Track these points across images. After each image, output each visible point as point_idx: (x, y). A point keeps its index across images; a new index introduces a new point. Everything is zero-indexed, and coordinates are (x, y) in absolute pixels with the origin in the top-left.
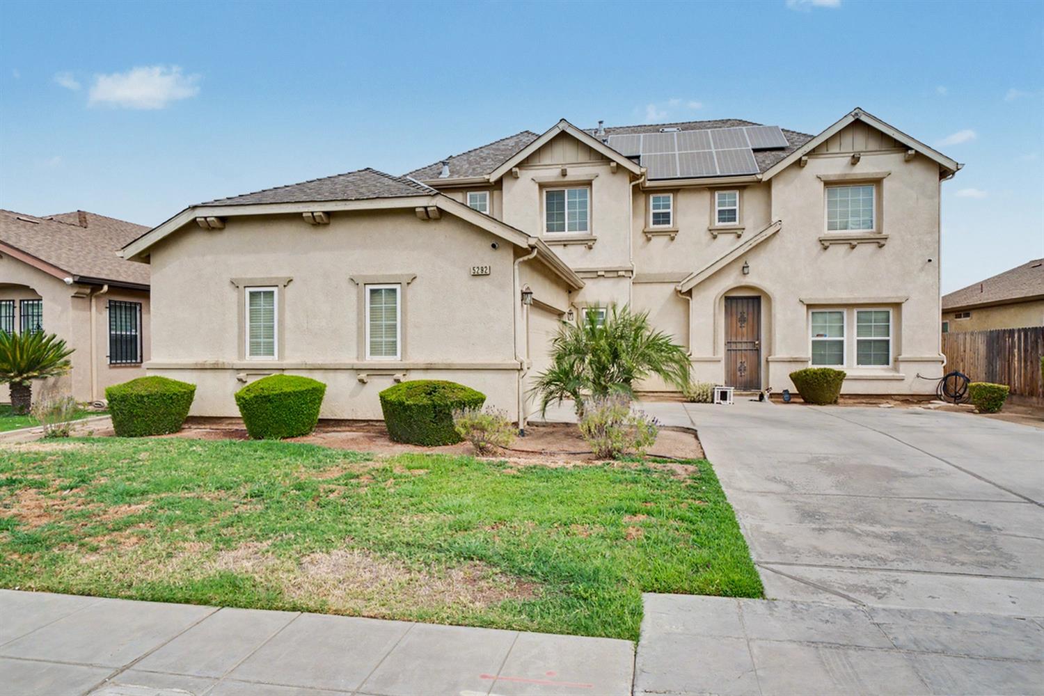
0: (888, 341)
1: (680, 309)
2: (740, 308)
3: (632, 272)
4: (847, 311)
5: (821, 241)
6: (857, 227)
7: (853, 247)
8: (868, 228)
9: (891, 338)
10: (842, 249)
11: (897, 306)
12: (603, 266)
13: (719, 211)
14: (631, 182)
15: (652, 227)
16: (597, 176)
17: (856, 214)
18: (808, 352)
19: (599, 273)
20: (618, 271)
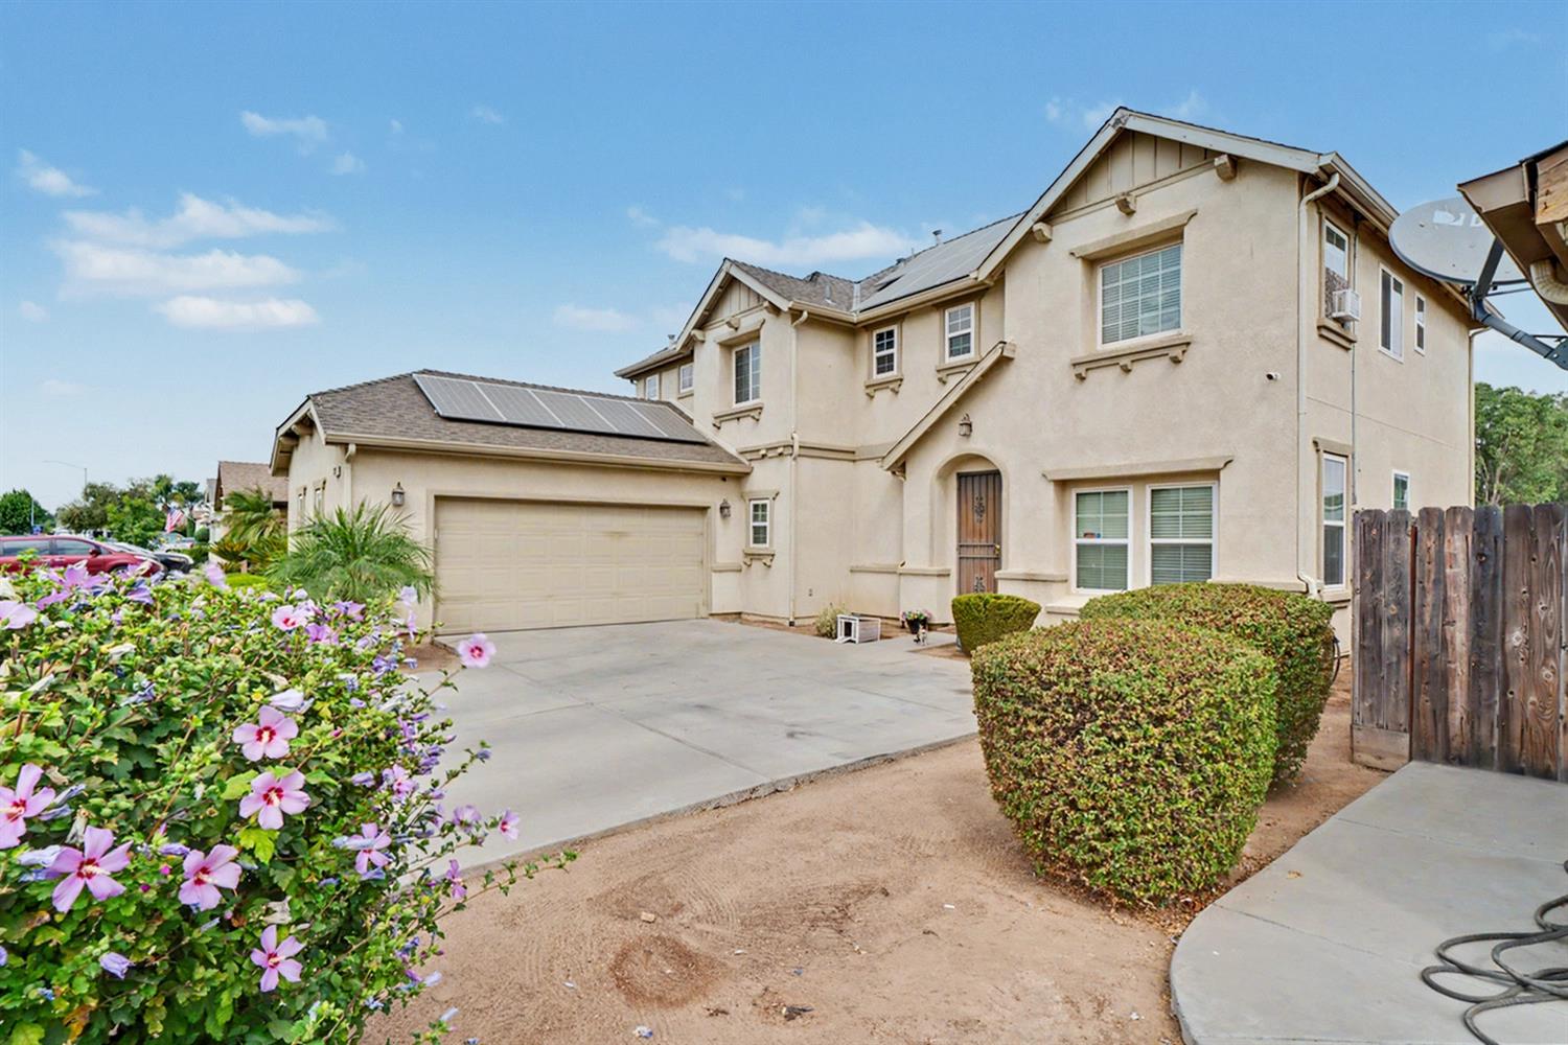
0: (1209, 546)
2: (977, 490)
3: (792, 446)
4: (1133, 489)
5: (1075, 365)
6: (1155, 329)
7: (1127, 369)
8: (1175, 328)
9: (1214, 541)
10: (1110, 376)
12: (766, 442)
13: (951, 339)
14: (794, 323)
15: (876, 377)
16: (761, 323)
17: (1148, 307)
18: (1068, 567)
19: (762, 453)
20: (777, 448)
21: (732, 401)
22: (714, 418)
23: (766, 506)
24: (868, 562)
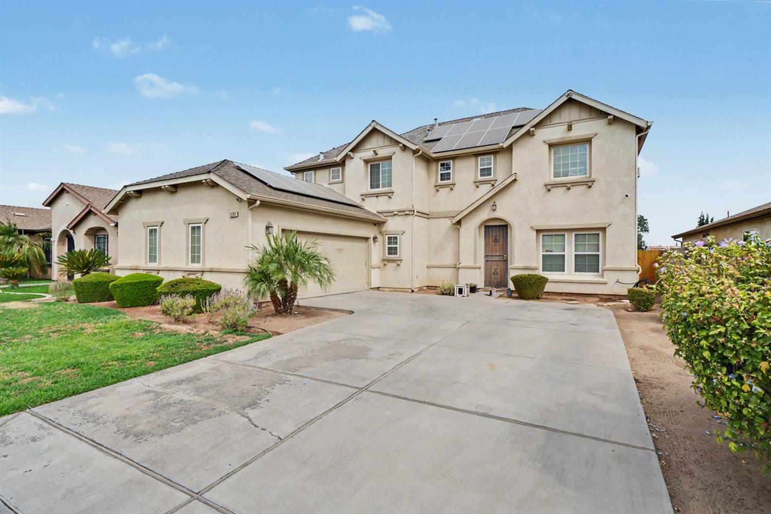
0: (598, 255)
2: (494, 233)
3: (414, 211)
4: (567, 234)
5: (546, 185)
6: (576, 174)
7: (569, 189)
8: (584, 174)
9: (600, 253)
10: (561, 190)
11: (604, 229)
12: (397, 208)
13: (481, 169)
14: (413, 155)
15: (440, 182)
16: (394, 153)
17: (574, 165)
18: (538, 263)
19: (395, 213)
20: (405, 211)
21: (368, 188)
22: (362, 195)
23: (397, 237)
24: (436, 263)
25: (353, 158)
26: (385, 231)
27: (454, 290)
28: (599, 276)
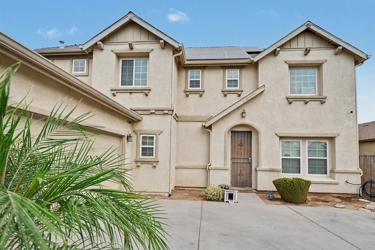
0: (326, 160)
1: (205, 137)
2: (240, 137)
3: (173, 111)
4: (302, 141)
5: (287, 99)
6: (307, 92)
7: (306, 103)
8: (313, 93)
9: (328, 158)
10: (300, 104)
11: (332, 139)
12: (154, 107)
13: (228, 80)
14: (174, 54)
15: (189, 89)
16: (152, 50)
17: (306, 85)
19: (152, 111)
20: (163, 110)
21: (118, 84)
22: (112, 90)
23: (153, 138)
24: (183, 164)
25: (102, 50)
26: (140, 130)
27: (223, 195)
28: (327, 177)
